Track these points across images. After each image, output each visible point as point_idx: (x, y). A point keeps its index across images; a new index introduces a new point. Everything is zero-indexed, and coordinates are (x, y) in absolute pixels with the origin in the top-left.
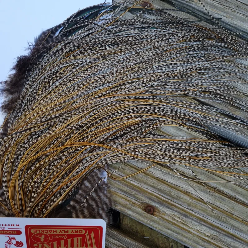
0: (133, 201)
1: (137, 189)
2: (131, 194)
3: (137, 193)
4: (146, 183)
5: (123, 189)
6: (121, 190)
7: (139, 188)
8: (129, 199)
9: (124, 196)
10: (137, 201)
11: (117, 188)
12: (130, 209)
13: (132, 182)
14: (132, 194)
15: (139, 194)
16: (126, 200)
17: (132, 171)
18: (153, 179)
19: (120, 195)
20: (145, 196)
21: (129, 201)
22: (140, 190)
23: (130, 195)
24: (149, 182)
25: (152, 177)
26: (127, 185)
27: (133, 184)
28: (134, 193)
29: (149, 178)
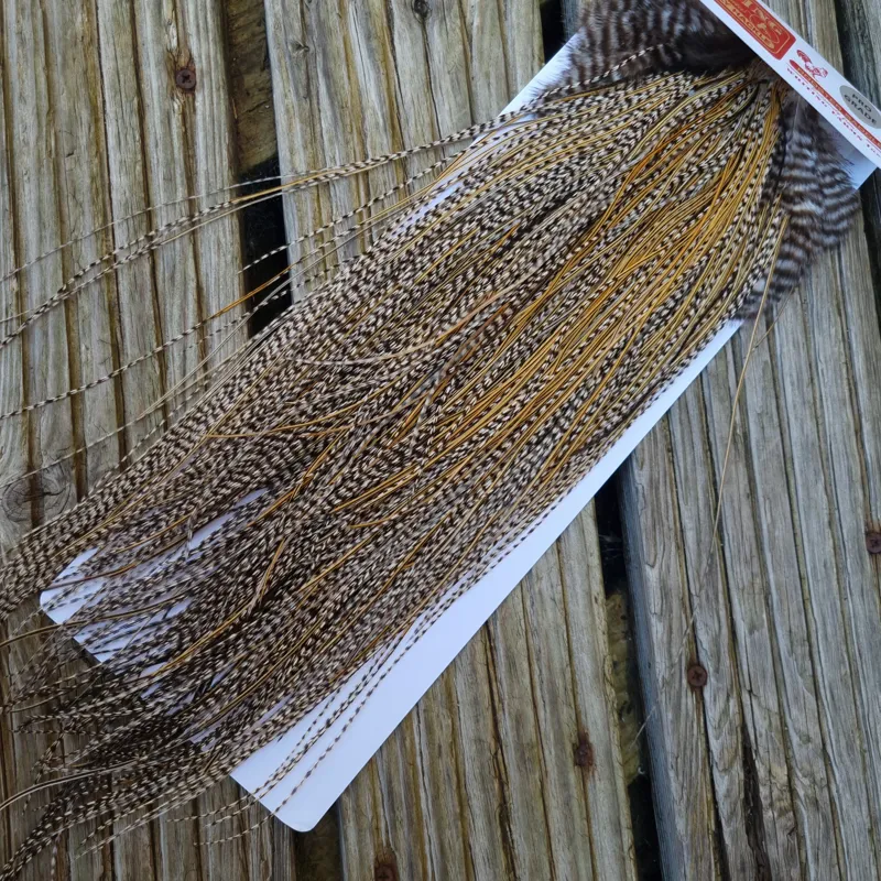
0: (383, 825)
1: (414, 815)
2: (394, 812)
3: (405, 822)
4: (440, 830)
5: (395, 784)
6: (390, 782)
7: (420, 818)
8: (380, 810)
9: (379, 795)
10: (387, 832)
11: (389, 768)
12: (360, 831)
13: (422, 795)
14: (397, 813)
15: (406, 829)
16: (375, 807)
17: (448, 775)
18: (461, 839)
19: (377, 785)
20: (410, 846)
21: (376, 816)
22: (416, 823)
23: (393, 809)
24: (448, 833)
25: (464, 835)
26: (410, 788)
27: (418, 798)
28: (402, 814)
29: (457, 827)
